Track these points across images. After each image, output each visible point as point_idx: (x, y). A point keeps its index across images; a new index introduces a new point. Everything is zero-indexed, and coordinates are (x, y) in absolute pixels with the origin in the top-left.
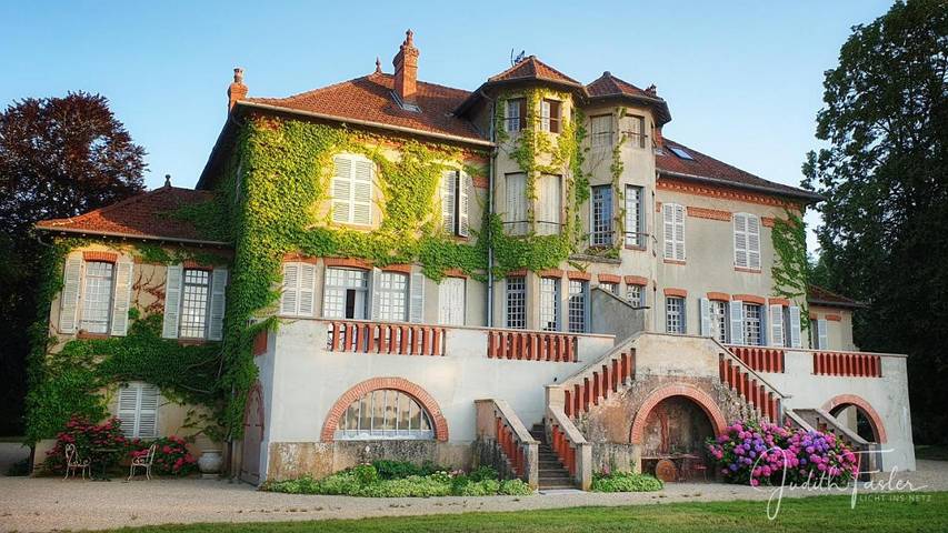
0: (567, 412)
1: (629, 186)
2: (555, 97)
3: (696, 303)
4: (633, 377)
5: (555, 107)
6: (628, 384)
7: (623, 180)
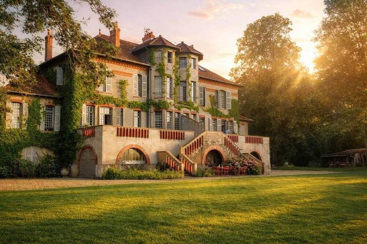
0: (186, 154)
1: (192, 81)
2: (170, 51)
3: (208, 120)
4: (202, 144)
5: (170, 54)
6: (201, 146)
7: (190, 79)
